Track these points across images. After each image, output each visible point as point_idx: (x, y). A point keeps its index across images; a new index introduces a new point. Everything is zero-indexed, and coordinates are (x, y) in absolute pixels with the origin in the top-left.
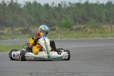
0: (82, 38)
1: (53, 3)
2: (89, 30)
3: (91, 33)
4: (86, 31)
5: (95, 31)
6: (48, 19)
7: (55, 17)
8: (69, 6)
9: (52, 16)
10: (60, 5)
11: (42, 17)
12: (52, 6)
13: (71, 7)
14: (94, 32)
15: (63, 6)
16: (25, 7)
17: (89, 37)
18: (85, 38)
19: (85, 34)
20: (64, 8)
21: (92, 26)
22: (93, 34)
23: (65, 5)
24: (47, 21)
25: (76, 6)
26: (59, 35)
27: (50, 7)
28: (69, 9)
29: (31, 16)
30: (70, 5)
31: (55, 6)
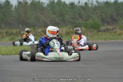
0: (110, 40)
1: (79, 2)
2: (119, 32)
3: (120, 34)
4: (115, 32)
6: (74, 19)
7: (81, 17)
8: (97, 5)
9: (78, 16)
10: (86, 4)
11: (67, 17)
12: (78, 5)
13: (99, 6)
15: (90, 5)
16: (48, 5)
17: (118, 39)
18: (114, 40)
19: (114, 35)
20: (91, 7)
21: (121, 27)
23: (92, 4)
24: (73, 21)
25: (104, 5)
27: (76, 6)
29: (55, 16)
30: (97, 4)
31: (81, 5)
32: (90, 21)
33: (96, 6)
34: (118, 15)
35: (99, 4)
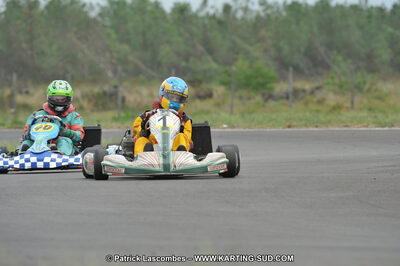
0: (306, 126)
2: (332, 99)
3: (337, 108)
4: (321, 102)
5: (352, 103)
6: (187, 60)
7: (211, 51)
8: (262, 14)
9: (201, 48)
10: (227, 8)
11: (166, 52)
12: (202, 14)
13: (268, 16)
14: (349, 105)
15: (240, 14)
17: (329, 122)
18: (317, 127)
19: (318, 111)
20: (243, 19)
21: (341, 86)
22: (346, 115)
23: (246, 9)
24: (183, 64)
25: (284, 14)
26: (224, 115)
27: (195, 16)
28: (260, 23)
29: (126, 47)
30: (264, 11)
31: (211, 12)
32: (241, 66)
33: (258, 18)
34: (330, 46)
35: (269, 11)
